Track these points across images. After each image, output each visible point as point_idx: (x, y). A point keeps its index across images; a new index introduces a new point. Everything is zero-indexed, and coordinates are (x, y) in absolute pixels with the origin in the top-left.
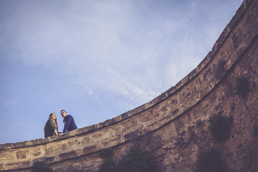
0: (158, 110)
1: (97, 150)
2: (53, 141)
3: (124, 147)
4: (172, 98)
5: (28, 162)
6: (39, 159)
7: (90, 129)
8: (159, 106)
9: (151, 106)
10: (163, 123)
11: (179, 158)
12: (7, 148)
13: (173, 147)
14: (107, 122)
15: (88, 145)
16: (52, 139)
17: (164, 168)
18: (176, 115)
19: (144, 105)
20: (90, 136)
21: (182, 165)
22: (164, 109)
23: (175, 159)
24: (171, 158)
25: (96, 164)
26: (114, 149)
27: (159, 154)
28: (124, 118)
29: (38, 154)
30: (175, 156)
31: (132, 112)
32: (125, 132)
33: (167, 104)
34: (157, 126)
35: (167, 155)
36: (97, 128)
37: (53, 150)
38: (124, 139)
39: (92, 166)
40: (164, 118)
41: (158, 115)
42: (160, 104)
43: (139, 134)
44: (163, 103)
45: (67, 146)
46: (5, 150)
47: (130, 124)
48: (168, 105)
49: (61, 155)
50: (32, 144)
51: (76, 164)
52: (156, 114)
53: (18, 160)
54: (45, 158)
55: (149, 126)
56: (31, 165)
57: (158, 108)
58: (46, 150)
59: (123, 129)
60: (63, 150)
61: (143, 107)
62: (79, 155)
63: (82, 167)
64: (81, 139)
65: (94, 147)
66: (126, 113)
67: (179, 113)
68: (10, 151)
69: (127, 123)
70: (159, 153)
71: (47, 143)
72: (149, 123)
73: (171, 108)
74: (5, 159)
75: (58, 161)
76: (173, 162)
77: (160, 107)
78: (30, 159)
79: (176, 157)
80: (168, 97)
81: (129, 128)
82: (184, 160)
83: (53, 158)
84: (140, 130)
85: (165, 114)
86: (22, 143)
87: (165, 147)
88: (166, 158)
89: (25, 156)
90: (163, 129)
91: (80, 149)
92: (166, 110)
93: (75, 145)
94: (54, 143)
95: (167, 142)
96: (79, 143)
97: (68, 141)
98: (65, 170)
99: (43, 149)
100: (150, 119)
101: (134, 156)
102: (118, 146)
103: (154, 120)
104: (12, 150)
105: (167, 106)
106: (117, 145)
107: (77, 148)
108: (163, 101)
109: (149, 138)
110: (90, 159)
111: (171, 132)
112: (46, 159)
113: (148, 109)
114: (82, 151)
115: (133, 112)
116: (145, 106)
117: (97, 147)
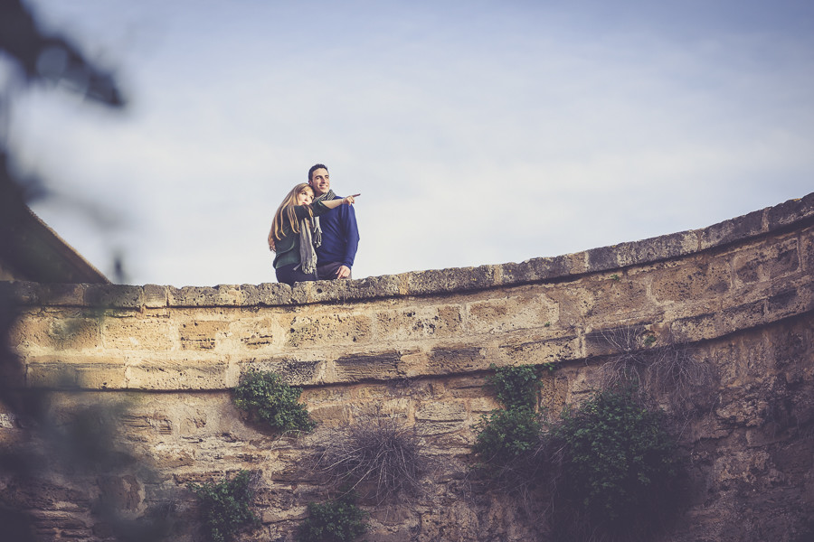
0: (728, 270)
1: (481, 367)
2: (323, 302)
3: (582, 377)
4: (783, 240)
5: (218, 368)
6: (264, 361)
7: (466, 282)
8: (732, 255)
9: (703, 247)
10: (734, 322)
11: (766, 467)
12: (149, 305)
13: (752, 422)
14: (535, 266)
15: (449, 340)
16: (319, 291)
17: (711, 491)
18: (783, 311)
19: (678, 237)
20: (465, 307)
21: (772, 499)
22: (748, 272)
23: (754, 470)
24: (741, 459)
25: (468, 419)
26: (546, 373)
27: (703, 434)
28: (598, 267)
29: (262, 340)
30: (754, 459)
31: (633, 253)
32: (593, 318)
33: (763, 257)
34: (713, 331)
35: (730, 447)
36: (495, 283)
37: (317, 334)
38: (584, 348)
39: (456, 420)
40: (743, 308)
41: (723, 287)
42: (738, 249)
43: (641, 341)
44: (747, 247)
45: (373, 329)
46: (138, 310)
47: (617, 293)
48: (763, 263)
49: (346, 361)
50: (243, 299)
51: (395, 402)
52: (716, 282)
53: (184, 354)
54: (285, 360)
55: (685, 320)
56: (230, 379)
57: (728, 261)
58: (292, 330)
59: (590, 308)
60: (354, 340)
61: (673, 242)
62: (411, 373)
63: (416, 419)
64: (427, 311)
65: (472, 352)
66: (608, 250)
67: (792, 308)
68: (158, 316)
69: (608, 286)
70: (701, 430)
71: (300, 305)
72: (685, 308)
73: (772, 277)
74: (136, 343)
75: (330, 380)
76: (742, 478)
77: (736, 258)
78: (228, 357)
79: (757, 462)
80: (767, 233)
81: (611, 307)
82: (782, 483)
83: (313, 365)
84: (648, 327)
85: (746, 292)
86: (205, 291)
87: (725, 414)
88: (721, 454)
89: (213, 343)
90: (731, 346)
91: (418, 350)
92: (755, 277)
93: (402, 329)
94: (326, 307)
95: (736, 397)
96: (420, 325)
97: (378, 311)
98: (351, 419)
99: (283, 326)
100: (694, 293)
101: (605, 427)
102: (560, 368)
103: (703, 304)
104: (164, 312)
105: (759, 263)
106: (555, 363)
107: (410, 345)
108: (749, 240)
109: (676, 369)
110: (448, 394)
111: (757, 365)
112: (290, 366)
113: (692, 254)
114: (425, 358)
115: (637, 251)
116: (682, 239)
117: (483, 353)
